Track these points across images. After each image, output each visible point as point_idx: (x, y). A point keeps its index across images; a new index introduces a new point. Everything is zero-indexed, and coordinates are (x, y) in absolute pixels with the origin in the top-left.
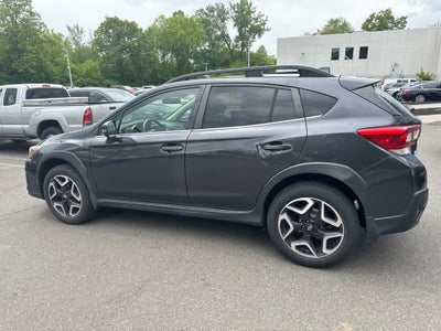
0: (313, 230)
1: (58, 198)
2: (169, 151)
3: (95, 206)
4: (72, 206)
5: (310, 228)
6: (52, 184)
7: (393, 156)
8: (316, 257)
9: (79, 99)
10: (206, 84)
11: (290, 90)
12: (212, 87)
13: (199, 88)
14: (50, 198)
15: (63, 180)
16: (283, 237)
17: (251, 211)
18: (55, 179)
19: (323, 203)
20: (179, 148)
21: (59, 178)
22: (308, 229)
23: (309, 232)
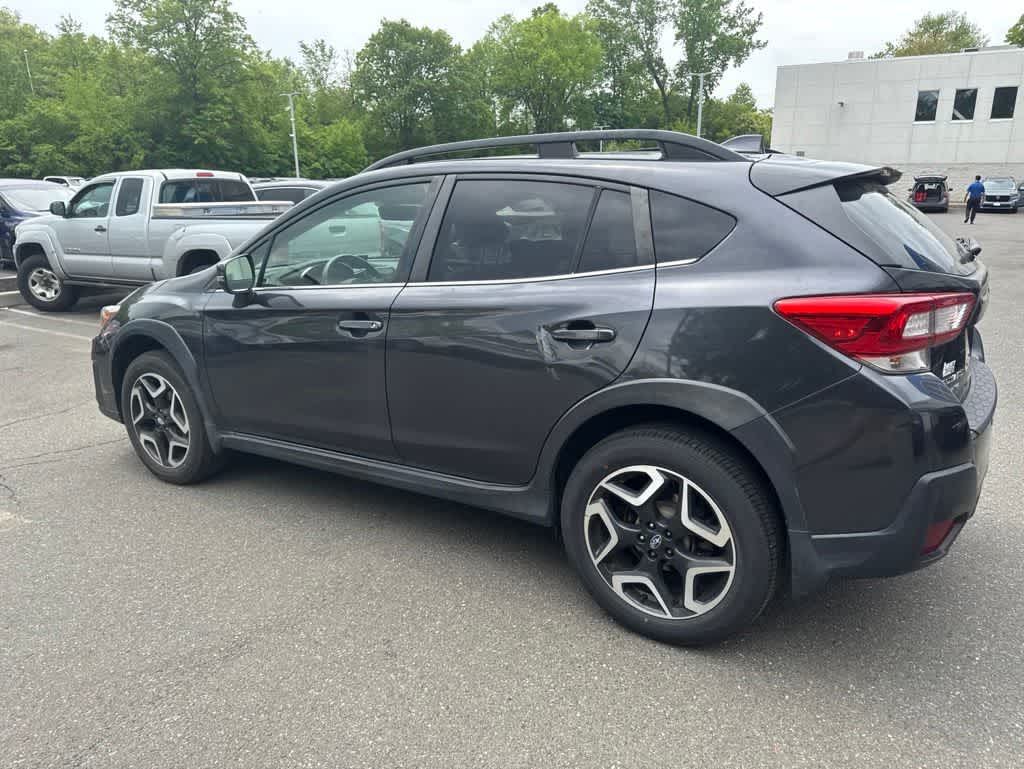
0: (664, 548)
1: (148, 424)
2: (354, 331)
4: (172, 444)
5: (656, 541)
6: (135, 392)
7: (865, 372)
8: (669, 616)
9: (273, 206)
10: (446, 174)
11: (629, 193)
12: (457, 181)
13: (429, 182)
14: (134, 422)
15: (155, 384)
16: (595, 558)
17: (528, 487)
18: (142, 380)
19: (686, 481)
20: (374, 326)
21: (150, 380)
22: (652, 545)
23: (655, 552)
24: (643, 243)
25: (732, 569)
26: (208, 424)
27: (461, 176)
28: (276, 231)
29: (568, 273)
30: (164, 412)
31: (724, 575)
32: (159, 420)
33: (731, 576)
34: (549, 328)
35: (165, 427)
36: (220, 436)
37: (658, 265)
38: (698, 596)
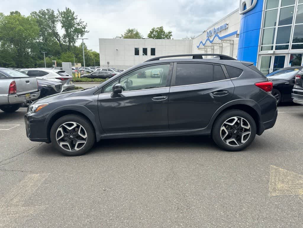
3: (98, 140)
4: (77, 143)
6: (60, 129)
7: (269, 94)
8: (238, 145)
10: (174, 62)
11: (221, 66)
13: (170, 64)
14: (57, 140)
15: (71, 125)
16: (223, 138)
17: (206, 128)
18: (64, 125)
19: (242, 118)
20: (165, 97)
21: (67, 125)
22: (235, 132)
23: (235, 134)
24: (227, 75)
25: (250, 133)
27: (178, 63)
28: (121, 77)
29: (212, 81)
30: (74, 134)
31: (248, 134)
32: (71, 136)
33: (250, 134)
34: (213, 93)
35: (73, 138)
36: (100, 136)
37: (231, 79)
38: (244, 140)
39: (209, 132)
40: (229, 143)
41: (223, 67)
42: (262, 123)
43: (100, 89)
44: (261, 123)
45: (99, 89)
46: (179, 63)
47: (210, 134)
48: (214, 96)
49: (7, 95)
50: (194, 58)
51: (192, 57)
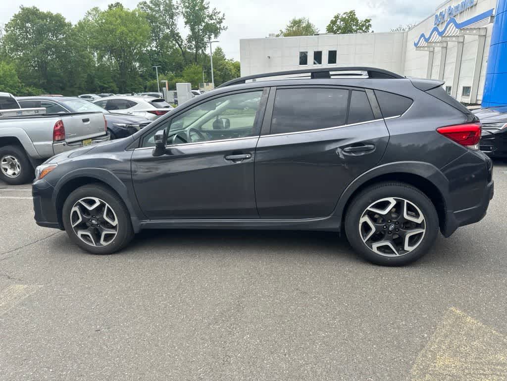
0: (395, 229)
2: (234, 160)
3: (136, 230)
4: (104, 233)
5: (392, 227)
6: (75, 209)
7: (470, 151)
8: (398, 255)
9: (35, 110)
10: (270, 87)
11: (365, 91)
12: (277, 89)
13: (262, 90)
14: (73, 226)
15: (92, 203)
16: (364, 239)
17: (330, 217)
18: (81, 202)
19: (406, 201)
20: (247, 156)
21: (86, 201)
22: (390, 229)
23: (391, 231)
24: (376, 111)
25: (424, 231)
26: (134, 218)
27: (278, 87)
28: (173, 117)
29: (343, 125)
30: (98, 217)
31: (421, 234)
32: (93, 221)
33: (424, 234)
34: (342, 148)
35: (97, 225)
36: (140, 223)
37: (385, 119)
38: (410, 244)
39: (336, 225)
40: (379, 248)
41: (370, 94)
42: (452, 213)
43: (137, 140)
44: (448, 211)
45: (135, 140)
46: (280, 87)
47: (339, 230)
48: (344, 155)
49: (51, 143)
50: (313, 77)
51: (310, 74)
